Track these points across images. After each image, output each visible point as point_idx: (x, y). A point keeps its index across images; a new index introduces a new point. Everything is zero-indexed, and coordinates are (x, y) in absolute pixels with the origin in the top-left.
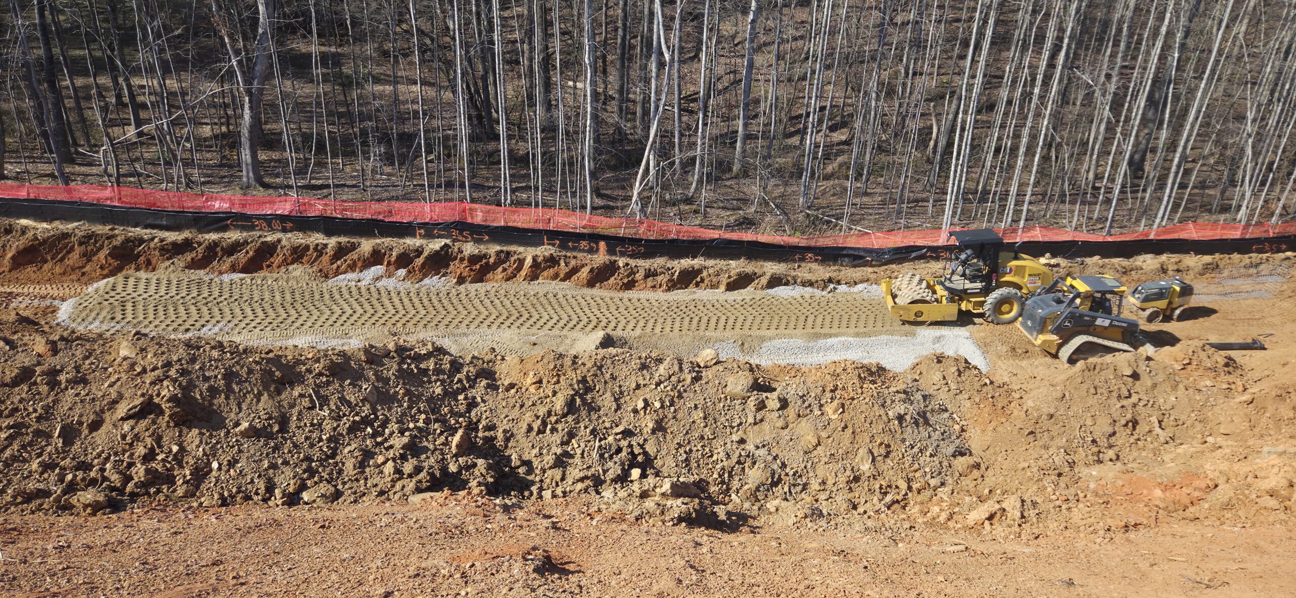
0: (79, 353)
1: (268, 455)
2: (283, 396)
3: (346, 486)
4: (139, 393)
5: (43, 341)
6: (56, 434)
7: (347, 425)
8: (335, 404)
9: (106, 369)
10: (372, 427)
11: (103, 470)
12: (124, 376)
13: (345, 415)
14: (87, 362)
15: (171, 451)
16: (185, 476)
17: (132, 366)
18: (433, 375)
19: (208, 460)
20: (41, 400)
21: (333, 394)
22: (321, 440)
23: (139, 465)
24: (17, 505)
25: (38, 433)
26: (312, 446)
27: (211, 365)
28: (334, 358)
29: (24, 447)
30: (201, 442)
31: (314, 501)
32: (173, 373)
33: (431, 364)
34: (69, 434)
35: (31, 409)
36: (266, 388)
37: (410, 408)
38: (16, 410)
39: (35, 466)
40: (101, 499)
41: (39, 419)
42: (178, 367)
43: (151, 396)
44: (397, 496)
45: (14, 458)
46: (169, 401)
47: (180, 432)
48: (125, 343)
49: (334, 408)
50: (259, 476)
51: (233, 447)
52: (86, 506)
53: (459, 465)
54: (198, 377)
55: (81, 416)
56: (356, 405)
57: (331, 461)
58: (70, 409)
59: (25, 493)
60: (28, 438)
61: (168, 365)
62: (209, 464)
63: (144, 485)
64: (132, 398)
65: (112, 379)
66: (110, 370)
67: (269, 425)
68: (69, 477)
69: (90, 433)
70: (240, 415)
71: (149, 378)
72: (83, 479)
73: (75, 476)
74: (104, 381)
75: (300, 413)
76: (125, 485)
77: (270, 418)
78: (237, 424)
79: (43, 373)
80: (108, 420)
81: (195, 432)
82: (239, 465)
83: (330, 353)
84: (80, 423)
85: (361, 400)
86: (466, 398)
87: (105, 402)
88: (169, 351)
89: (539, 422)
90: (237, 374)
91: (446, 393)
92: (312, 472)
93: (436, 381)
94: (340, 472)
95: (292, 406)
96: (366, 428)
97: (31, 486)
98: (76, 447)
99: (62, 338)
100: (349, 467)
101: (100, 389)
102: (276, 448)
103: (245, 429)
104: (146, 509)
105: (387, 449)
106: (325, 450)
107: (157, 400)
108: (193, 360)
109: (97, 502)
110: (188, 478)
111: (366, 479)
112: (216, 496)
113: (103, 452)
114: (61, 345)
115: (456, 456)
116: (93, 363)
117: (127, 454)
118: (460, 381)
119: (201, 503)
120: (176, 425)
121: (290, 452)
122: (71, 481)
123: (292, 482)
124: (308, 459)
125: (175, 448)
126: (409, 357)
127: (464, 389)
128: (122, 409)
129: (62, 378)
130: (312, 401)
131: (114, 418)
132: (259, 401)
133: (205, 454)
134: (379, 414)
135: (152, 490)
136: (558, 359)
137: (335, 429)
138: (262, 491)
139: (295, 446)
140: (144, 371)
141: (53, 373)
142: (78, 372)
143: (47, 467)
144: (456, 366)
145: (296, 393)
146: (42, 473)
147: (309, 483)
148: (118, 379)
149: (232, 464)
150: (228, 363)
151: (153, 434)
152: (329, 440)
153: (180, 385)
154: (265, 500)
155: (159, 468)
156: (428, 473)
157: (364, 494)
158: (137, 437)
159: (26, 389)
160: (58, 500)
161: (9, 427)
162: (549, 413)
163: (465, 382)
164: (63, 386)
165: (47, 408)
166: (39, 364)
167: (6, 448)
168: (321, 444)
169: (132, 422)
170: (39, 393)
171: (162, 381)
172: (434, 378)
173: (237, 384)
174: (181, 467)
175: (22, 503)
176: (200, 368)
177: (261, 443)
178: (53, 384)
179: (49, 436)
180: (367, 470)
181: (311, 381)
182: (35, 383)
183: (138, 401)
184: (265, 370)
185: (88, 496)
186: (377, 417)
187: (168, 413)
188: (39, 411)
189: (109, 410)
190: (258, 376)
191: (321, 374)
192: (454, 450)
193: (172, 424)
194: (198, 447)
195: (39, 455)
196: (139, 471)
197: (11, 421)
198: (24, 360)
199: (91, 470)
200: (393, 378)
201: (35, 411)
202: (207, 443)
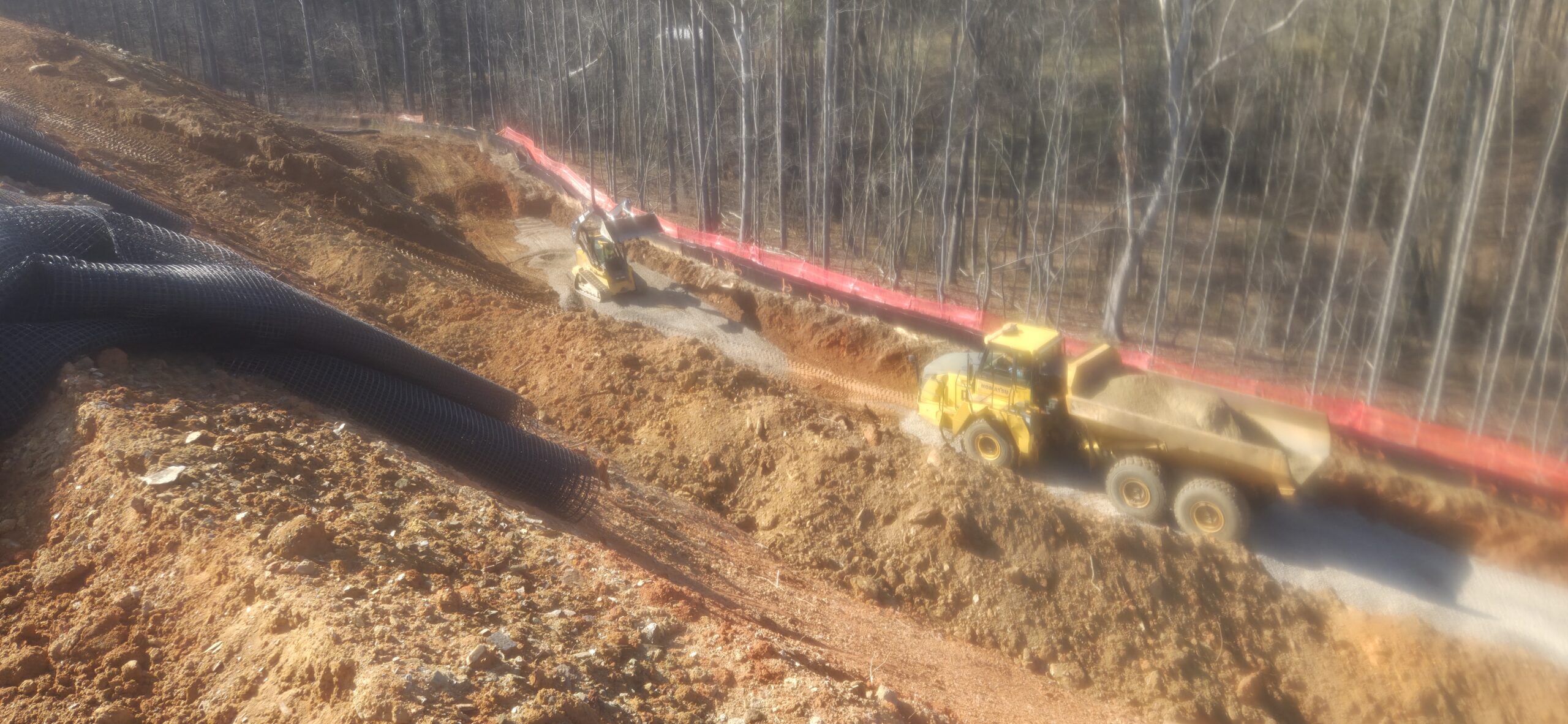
0: (897, 449)
1: (1028, 608)
2: (1061, 552)
3: (1099, 678)
4: (932, 502)
5: (873, 430)
6: (858, 516)
7: (1119, 611)
8: (1113, 582)
9: (913, 471)
10: (1147, 625)
11: (882, 564)
12: (925, 482)
13: (1119, 598)
14: (900, 459)
15: (942, 568)
16: (946, 599)
17: (933, 474)
18: (1240, 592)
19: (971, 590)
20: (856, 481)
21: (1113, 570)
22: (1086, 615)
23: (912, 571)
24: (812, 567)
25: (845, 510)
26: (1075, 617)
29: (831, 518)
30: (970, 570)
31: (1060, 678)
32: (965, 492)
33: (1240, 579)
34: (868, 518)
35: (846, 487)
36: (1046, 538)
37: (1198, 620)
38: (835, 483)
39: (834, 538)
40: (874, 589)
41: (850, 498)
42: (971, 488)
43: (941, 509)
44: (1151, 715)
45: (822, 526)
46: (953, 518)
47: (955, 553)
49: (1110, 585)
50: (1013, 628)
51: (996, 587)
52: (861, 590)
54: (986, 504)
55: (881, 506)
56: (1135, 592)
57: (1090, 643)
58: (875, 497)
59: (820, 559)
60: (837, 512)
61: (963, 483)
62: (971, 595)
63: (910, 592)
64: (925, 505)
65: (915, 482)
66: (916, 472)
67: (1038, 577)
68: (856, 559)
69: (884, 525)
70: (1014, 557)
71: (944, 490)
72: (866, 566)
73: (861, 560)
74: (908, 481)
75: (1073, 578)
76: (896, 585)
77: (1041, 571)
78: (1008, 565)
79: (865, 458)
80: (900, 518)
81: (968, 557)
82: (998, 608)
83: (1123, 524)
84: (879, 514)
85: (1143, 590)
86: (1275, 636)
87: (903, 501)
88: (968, 469)
90: (1022, 514)
92: (1067, 646)
93: (1240, 601)
94: (1096, 659)
95: (1067, 567)
96: (1139, 622)
97: (827, 555)
98: (869, 535)
99: (888, 432)
100: (1108, 658)
101: (904, 487)
102: (1038, 605)
103: (1014, 574)
104: (906, 616)
105: (1156, 656)
106: (1088, 628)
107: (944, 513)
109: (870, 590)
110: (949, 601)
111: (1122, 680)
112: (968, 630)
113: (888, 546)
114: (885, 437)
116: (904, 462)
117: (906, 557)
118: (1272, 611)
119: (953, 632)
120: (954, 545)
121: (1050, 614)
122: (856, 564)
123: (1043, 648)
124: (1068, 630)
125: (946, 567)
126: (1215, 561)
128: (914, 513)
129: (877, 467)
130: (1088, 569)
131: (906, 519)
132: (1035, 548)
133: (970, 583)
134: (1159, 612)
135: (917, 600)
136: (1426, 635)
137: (1104, 610)
138: (1012, 643)
139: (1058, 610)
140: (942, 481)
141: (870, 461)
142: (891, 465)
143: (844, 543)
144: (1273, 592)
145: (1074, 555)
146: (837, 548)
147: (1060, 656)
148: (919, 483)
149: (991, 603)
150: (1017, 500)
151: (932, 546)
152: (1095, 618)
153: (968, 506)
154: (1012, 655)
155: (928, 580)
157: (1115, 696)
158: (918, 543)
159: (848, 467)
160: (841, 576)
161: (826, 497)
163: (1279, 616)
165: (859, 490)
166: (864, 448)
167: (819, 514)
168: (1084, 620)
169: (918, 527)
170: (856, 475)
171: (953, 497)
172: (1239, 596)
173: (1020, 523)
174: (946, 587)
175: (815, 567)
177: (1025, 594)
178: (869, 470)
179: (852, 515)
180: (1127, 670)
181: (1094, 547)
182: (856, 465)
183: (929, 509)
184: (1050, 519)
185: (862, 582)
186: (1155, 615)
187: (949, 528)
188: (852, 491)
189: (904, 509)
190: (1042, 522)
191: (1106, 543)
193: (950, 542)
194: (966, 574)
195: (840, 530)
196: (911, 577)
197: (828, 492)
198: (854, 441)
199: (874, 560)
200: (1188, 577)
201: (849, 489)
202: (975, 573)
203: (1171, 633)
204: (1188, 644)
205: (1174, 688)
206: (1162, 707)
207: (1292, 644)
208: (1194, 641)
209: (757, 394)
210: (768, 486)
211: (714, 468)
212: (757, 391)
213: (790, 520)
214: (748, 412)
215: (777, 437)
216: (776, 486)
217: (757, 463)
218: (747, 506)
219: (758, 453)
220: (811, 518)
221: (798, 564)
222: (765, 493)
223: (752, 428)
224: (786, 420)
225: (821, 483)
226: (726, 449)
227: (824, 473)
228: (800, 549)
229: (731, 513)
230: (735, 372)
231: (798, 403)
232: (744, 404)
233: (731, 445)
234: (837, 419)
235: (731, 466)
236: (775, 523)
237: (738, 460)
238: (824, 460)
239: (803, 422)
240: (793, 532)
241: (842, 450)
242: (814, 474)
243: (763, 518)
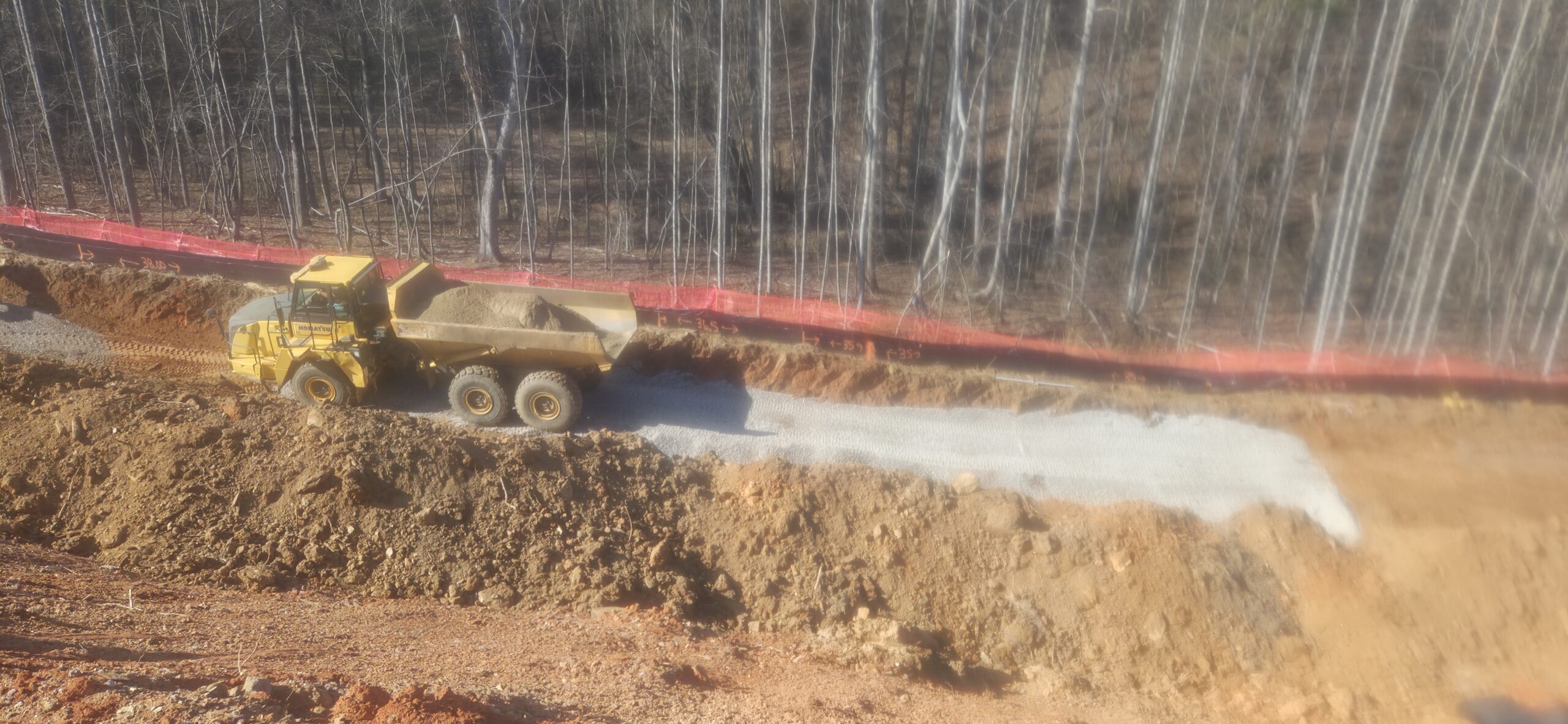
0: (267, 418)
1: (446, 546)
2: (471, 482)
3: (527, 591)
4: (321, 465)
5: (233, 403)
6: (234, 502)
7: (536, 522)
8: (526, 497)
9: (292, 437)
10: (564, 527)
11: (275, 545)
12: (308, 446)
13: (534, 510)
14: (274, 428)
15: (346, 531)
16: (357, 561)
17: (317, 436)
18: (639, 474)
19: (383, 545)
20: (223, 464)
21: (525, 485)
22: (505, 535)
23: (312, 544)
24: (184, 574)
25: (215, 499)
26: (495, 540)
27: (398, 442)
28: (530, 445)
29: (199, 513)
30: (378, 525)
31: (490, 603)
32: (357, 447)
33: (637, 462)
34: (247, 502)
35: (212, 474)
36: (453, 472)
37: (608, 509)
38: (197, 472)
39: (208, 534)
40: (268, 575)
41: (218, 485)
42: (363, 440)
43: (333, 470)
44: (580, 608)
45: (188, 524)
46: (349, 476)
47: (358, 512)
48: (313, 411)
49: (524, 501)
50: (434, 569)
51: (410, 533)
52: (252, 581)
53: (656, 581)
54: (382, 453)
55: (260, 485)
56: (548, 501)
57: (514, 561)
58: (251, 476)
59: (193, 561)
60: (206, 504)
61: (354, 437)
62: (384, 550)
63: (315, 566)
64: (313, 471)
65: (296, 449)
66: (296, 438)
67: (452, 513)
68: (241, 549)
69: (268, 504)
70: (423, 499)
71: (333, 449)
72: (254, 553)
73: (247, 549)
74: (288, 450)
75: (486, 503)
76: (295, 563)
77: (453, 506)
78: (418, 509)
79: (229, 436)
80: (287, 491)
81: (373, 512)
82: (415, 555)
83: (527, 439)
84: (260, 493)
85: (555, 496)
86: (673, 505)
87: (286, 472)
88: (357, 422)
89: (754, 540)
90: (424, 454)
91: (651, 496)
92: (491, 570)
93: (641, 482)
94: (522, 573)
95: (479, 494)
96: (556, 527)
97: (202, 554)
98: (252, 519)
99: (253, 401)
100: (533, 570)
101: (284, 458)
102: (456, 540)
103: (426, 516)
104: (312, 591)
105: (577, 553)
106: (509, 547)
107: (337, 474)
108: (380, 434)
109: (265, 578)
110: (360, 563)
111: (549, 585)
112: (386, 587)
113: (278, 525)
114: (250, 408)
115: (654, 570)
116: (279, 430)
117: (302, 531)
118: (668, 484)
119: (371, 592)
120: (355, 504)
121: (470, 545)
122: (242, 553)
123: (468, 579)
124: (490, 555)
125: (350, 529)
126: (614, 452)
127: (672, 495)
128: (302, 482)
129: (247, 442)
130: (500, 491)
131: (293, 491)
132: (444, 485)
133: (380, 538)
134: (572, 512)
135: (323, 572)
136: (784, 468)
137: (522, 525)
138: (436, 585)
139: (477, 539)
140: (329, 441)
141: (238, 437)
142: (264, 437)
143: (220, 536)
144: (666, 466)
145: (484, 481)
146: (214, 543)
147: (487, 582)
148: (302, 449)
149: (407, 552)
150: (416, 441)
151: (330, 511)
152: (514, 536)
153: (363, 460)
154: (437, 596)
155: (332, 549)
156: (618, 585)
157: (545, 602)
158: (313, 512)
159: (209, 451)
160: (225, 573)
161: (188, 490)
162: (767, 531)
163: (674, 486)
164: (247, 451)
165: (229, 473)
166: (226, 426)
167: (182, 512)
168: (505, 540)
169: (310, 496)
170: (222, 457)
171: (345, 454)
172: (639, 478)
173: (423, 464)
174: (354, 550)
175: (189, 572)
176: (386, 444)
177: (441, 533)
178: (237, 448)
179: (226, 502)
180: (552, 574)
181: (502, 469)
182: (220, 446)
183: (318, 474)
184: (454, 452)
185: (254, 571)
186: (569, 517)
187: (345, 489)
188: (220, 476)
189: (289, 481)
190: (445, 457)
191: (514, 462)
192: (652, 563)
193: (350, 502)
194: (374, 530)
195: (214, 523)
196: (311, 551)
197: (190, 484)
198: (211, 420)
199: (263, 544)
200: (593, 473)
201: (216, 475)
202: (384, 527)
203: (587, 529)
204: (603, 533)
205: (596, 577)
206: (589, 597)
207: (688, 507)
208: (607, 530)
209: (64, 390)
210: (104, 496)
211: (19, 493)
212: (63, 386)
213: (143, 528)
214: (56, 414)
215: (105, 436)
216: (116, 494)
217: (82, 472)
218: (80, 526)
219: (81, 460)
220: (172, 518)
221: (166, 575)
222: (101, 506)
223: (65, 433)
224: (112, 413)
225: (177, 476)
226: (32, 465)
227: (179, 464)
228: (164, 557)
229: (57, 539)
230: (25, 369)
231: (125, 391)
232: (47, 405)
233: (39, 459)
234: (184, 400)
235: (44, 484)
236: (123, 537)
237: (53, 474)
238: (175, 450)
239: (138, 412)
240: (151, 540)
241: (195, 435)
242: (165, 467)
243: (105, 535)
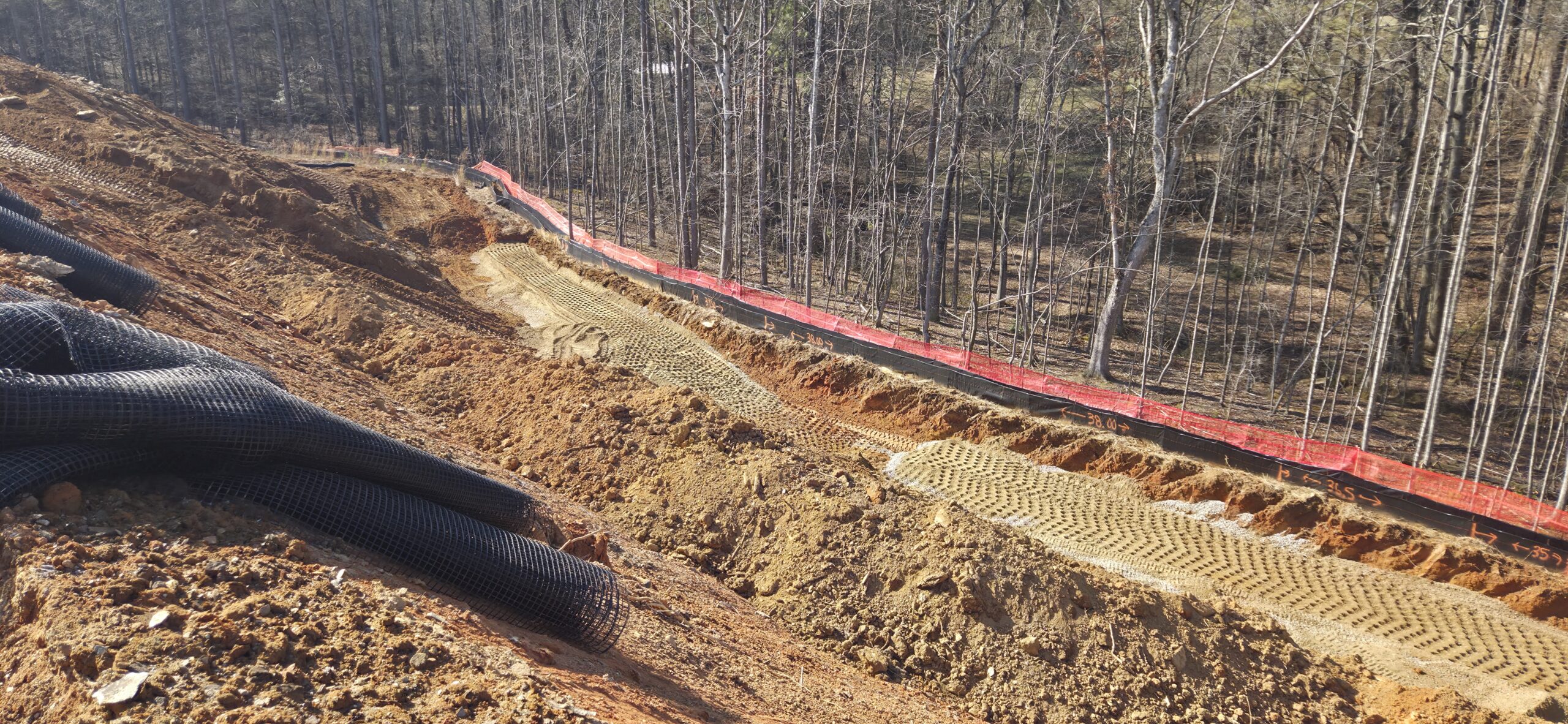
0: (902, 507)
1: (1046, 682)
2: (1078, 622)
4: (941, 566)
5: (876, 487)
6: (863, 581)
7: (1142, 685)
8: (1134, 653)
9: (919, 531)
10: (1171, 698)
11: (891, 633)
12: (933, 544)
13: (1141, 671)
14: (906, 519)
15: (953, 638)
16: (960, 671)
17: (943, 535)
18: (1265, 662)
19: (986, 663)
20: (860, 543)
21: (1134, 640)
22: (1107, 690)
23: (922, 641)
24: (816, 637)
25: (849, 574)
26: (1096, 692)
27: (1014, 560)
28: (1146, 597)
29: (835, 583)
30: (984, 640)
32: (976, 555)
33: (1265, 647)
34: (874, 584)
35: (850, 550)
36: (1063, 605)
37: (1225, 693)
38: (838, 545)
39: (838, 606)
40: (883, 662)
41: (854, 560)
42: (982, 551)
43: (951, 573)
45: (825, 591)
46: (965, 584)
47: (967, 621)
48: (941, 511)
49: (1131, 657)
50: (1032, 704)
51: (1013, 658)
52: (869, 664)
54: (998, 568)
55: (887, 570)
56: (1158, 664)
58: (881, 560)
59: (824, 628)
60: (841, 576)
61: (974, 545)
62: (985, 667)
63: (921, 663)
64: (934, 569)
65: (922, 544)
66: (923, 533)
67: (1056, 648)
68: (862, 628)
69: (891, 590)
70: (1029, 626)
71: (954, 553)
72: (873, 635)
73: (867, 629)
74: (914, 542)
75: (1091, 649)
76: (906, 656)
77: (1058, 642)
78: (1023, 635)
79: (868, 518)
80: (908, 584)
81: (981, 626)
82: (1015, 682)
83: (1142, 589)
84: (885, 578)
85: (1166, 661)
86: (1304, 711)
87: (910, 564)
88: (979, 531)
90: (1036, 579)
91: (1277, 693)
93: (1267, 672)
95: (1085, 637)
96: (1163, 697)
97: (831, 624)
98: (876, 601)
99: (892, 489)
101: (909, 549)
102: (1057, 679)
103: (1030, 644)
104: (918, 691)
106: (1110, 704)
107: (954, 579)
108: (998, 549)
109: (879, 663)
110: (963, 674)
112: (984, 707)
113: (896, 614)
114: (889, 495)
116: (910, 522)
117: (915, 625)
118: (1300, 684)
119: (968, 708)
120: (966, 612)
121: (1070, 689)
122: (863, 632)
124: (1088, 706)
125: (958, 637)
126: (1238, 628)
127: (1304, 698)
128: (922, 577)
129: (882, 527)
130: (1108, 639)
131: (914, 584)
132: (1051, 617)
133: (984, 655)
134: (1183, 685)
135: (928, 673)
137: (1126, 683)
139: (1078, 685)
140: (951, 545)
141: (877, 520)
142: (896, 526)
143: (849, 610)
144: (1300, 662)
145: (1093, 623)
146: (842, 615)
148: (927, 545)
149: (1008, 677)
150: (1031, 564)
151: (943, 614)
152: (1118, 693)
153: (980, 571)
155: (940, 652)
158: (928, 611)
159: (851, 528)
160: (848, 647)
161: (829, 560)
163: (1308, 688)
164: (880, 536)
165: (863, 553)
166: (867, 508)
167: (822, 578)
168: (1106, 695)
169: (927, 593)
170: (860, 536)
171: (964, 560)
172: (1265, 667)
173: (1035, 590)
174: (959, 659)
175: (820, 637)
176: (1003, 560)
177: (1043, 667)
178: (874, 531)
179: (857, 580)
181: (1113, 615)
182: (859, 525)
183: (939, 574)
184: (1066, 585)
185: (872, 654)
186: (1179, 689)
187: (961, 596)
188: (856, 553)
189: (912, 573)
190: (1058, 588)
191: (1125, 611)
193: (962, 610)
194: (980, 644)
195: (845, 596)
196: (921, 648)
197: (831, 554)
198: (857, 500)
199: (881, 629)
200: (1211, 646)
201: (853, 552)
202: (989, 644)
203: (1198, 709)
208: (1221, 717)
209: (754, 447)
210: (767, 547)
211: (709, 529)
212: (754, 444)
213: (791, 585)
214: (744, 467)
215: (776, 495)
216: (776, 548)
217: (755, 523)
218: (745, 570)
219: (756, 511)
220: (813, 582)
221: (802, 634)
222: (763, 555)
223: (749, 485)
224: (785, 476)
225: (823, 545)
226: (721, 507)
227: (827, 534)
228: (803, 617)
229: (729, 577)
230: (730, 425)
231: (796, 458)
232: (740, 458)
233: (727, 503)
234: (838, 475)
235: (727, 526)
236: (775, 589)
237: (734, 520)
238: (826, 520)
239: (803, 478)
240: (795, 598)
241: (844, 510)
242: (815, 535)
243: (763, 583)
